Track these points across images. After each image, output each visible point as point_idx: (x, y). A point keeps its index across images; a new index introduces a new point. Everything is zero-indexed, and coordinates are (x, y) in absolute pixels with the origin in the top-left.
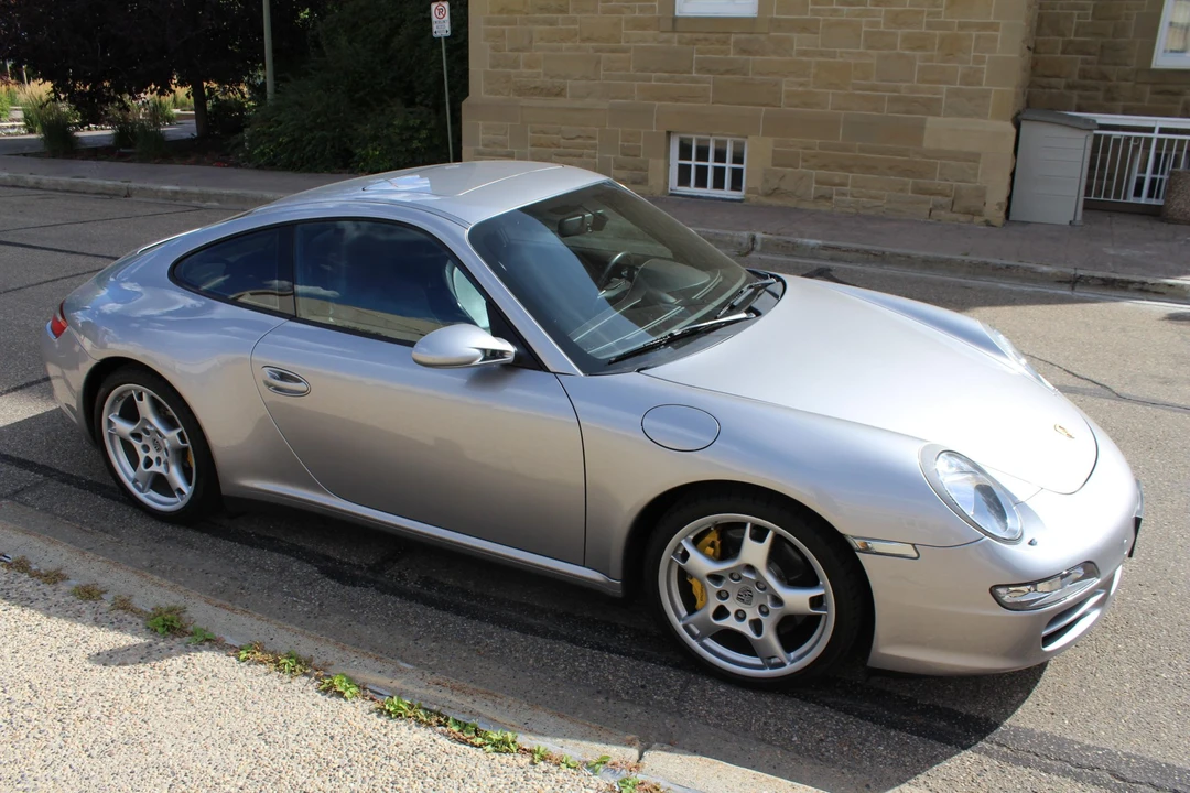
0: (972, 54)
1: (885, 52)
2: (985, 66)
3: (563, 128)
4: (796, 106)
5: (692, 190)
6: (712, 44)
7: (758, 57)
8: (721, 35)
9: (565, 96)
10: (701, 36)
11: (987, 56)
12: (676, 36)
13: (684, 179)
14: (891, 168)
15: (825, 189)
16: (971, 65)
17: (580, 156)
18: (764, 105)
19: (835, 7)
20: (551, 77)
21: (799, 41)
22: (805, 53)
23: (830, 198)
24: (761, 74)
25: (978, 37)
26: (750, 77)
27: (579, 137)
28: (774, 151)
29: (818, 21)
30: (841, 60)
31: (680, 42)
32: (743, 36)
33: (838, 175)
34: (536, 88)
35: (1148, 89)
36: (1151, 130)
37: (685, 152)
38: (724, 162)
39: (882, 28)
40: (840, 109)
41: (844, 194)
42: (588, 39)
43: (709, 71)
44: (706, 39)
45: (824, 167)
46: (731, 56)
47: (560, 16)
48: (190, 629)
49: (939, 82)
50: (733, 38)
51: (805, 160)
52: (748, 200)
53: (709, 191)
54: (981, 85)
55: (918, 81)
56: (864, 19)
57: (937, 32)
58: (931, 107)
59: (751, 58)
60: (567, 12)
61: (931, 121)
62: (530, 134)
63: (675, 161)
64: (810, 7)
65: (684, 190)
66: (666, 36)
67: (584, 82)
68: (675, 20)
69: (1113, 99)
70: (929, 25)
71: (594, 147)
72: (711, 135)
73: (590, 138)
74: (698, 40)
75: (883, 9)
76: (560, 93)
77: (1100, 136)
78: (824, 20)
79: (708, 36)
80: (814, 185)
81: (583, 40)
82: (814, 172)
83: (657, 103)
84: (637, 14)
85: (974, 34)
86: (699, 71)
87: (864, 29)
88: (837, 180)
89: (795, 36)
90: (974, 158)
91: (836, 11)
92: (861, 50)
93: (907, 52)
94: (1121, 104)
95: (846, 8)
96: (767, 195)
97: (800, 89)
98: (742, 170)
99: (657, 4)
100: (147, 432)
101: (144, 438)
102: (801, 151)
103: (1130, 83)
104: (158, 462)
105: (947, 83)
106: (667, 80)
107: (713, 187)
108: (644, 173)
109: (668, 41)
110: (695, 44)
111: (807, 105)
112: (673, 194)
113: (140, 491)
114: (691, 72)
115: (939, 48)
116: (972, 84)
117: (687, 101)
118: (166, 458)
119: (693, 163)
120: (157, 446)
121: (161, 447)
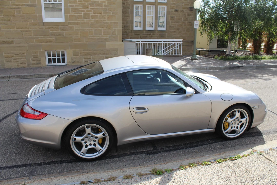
0: (113, 28)
1: (95, 29)
2: (116, 31)
3: (15, 52)
4: (77, 42)
5: (52, 64)
7: (66, 31)
8: (56, 26)
9: (13, 43)
10: (51, 27)
11: (116, 29)
12: (44, 27)
13: (50, 61)
14: (100, 53)
15: (86, 60)
16: (113, 31)
17: (21, 59)
18: (69, 42)
19: (83, 19)
20: (9, 39)
22: (77, 30)
23: (88, 62)
24: (67, 35)
25: (114, 25)
26: (65, 36)
27: (20, 54)
28: (73, 53)
29: (80, 22)
30: (86, 31)
31: (45, 28)
32: (62, 26)
33: (88, 56)
34: (4, 42)
35: (134, 34)
36: (140, 41)
37: (49, 55)
38: (60, 56)
39: (94, 24)
40: (87, 42)
41: (91, 60)
42: (19, 28)
43: (54, 35)
44: (52, 27)
45: (85, 55)
46: (59, 31)
47: (9, 22)
48: (164, 171)
49: (107, 34)
50: (59, 27)
51: (80, 54)
52: (68, 64)
53: (57, 64)
54: (116, 34)
55: (103, 35)
56: (90, 22)
57: (106, 24)
58: (106, 40)
59: (64, 31)
60: (11, 21)
61: (107, 43)
62: (4, 54)
63: (47, 58)
64: (77, 19)
65: (50, 64)
66: (41, 27)
67: (19, 39)
68: (43, 23)
69: (128, 36)
70: (104, 23)
71: (25, 56)
72: (56, 50)
73: (23, 54)
75: (94, 19)
76: (12, 43)
77: (136, 43)
78: (81, 22)
79: (53, 27)
80: (83, 59)
81: (17, 28)
82: (83, 56)
83: (41, 44)
84: (32, 22)
85: (113, 24)
86: (51, 35)
87: (90, 24)
88: (89, 58)
89: (75, 26)
90: (117, 49)
91: (83, 20)
92: (90, 28)
93: (100, 29)
94: (129, 37)
95: (85, 19)
96: (73, 63)
97: (77, 38)
98: (64, 58)
99: (38, 19)
100: (86, 137)
101: (85, 140)
102: (79, 52)
103: (131, 33)
104: (90, 145)
105: (109, 35)
106: (43, 38)
107: (58, 63)
108: (40, 61)
109: (42, 28)
110: (49, 29)
111: (79, 41)
112: (48, 66)
113: (83, 155)
114: (49, 36)
115: (107, 27)
116: (114, 35)
117: (49, 43)
118: (94, 143)
119: (52, 57)
120: (90, 140)
121: (91, 140)
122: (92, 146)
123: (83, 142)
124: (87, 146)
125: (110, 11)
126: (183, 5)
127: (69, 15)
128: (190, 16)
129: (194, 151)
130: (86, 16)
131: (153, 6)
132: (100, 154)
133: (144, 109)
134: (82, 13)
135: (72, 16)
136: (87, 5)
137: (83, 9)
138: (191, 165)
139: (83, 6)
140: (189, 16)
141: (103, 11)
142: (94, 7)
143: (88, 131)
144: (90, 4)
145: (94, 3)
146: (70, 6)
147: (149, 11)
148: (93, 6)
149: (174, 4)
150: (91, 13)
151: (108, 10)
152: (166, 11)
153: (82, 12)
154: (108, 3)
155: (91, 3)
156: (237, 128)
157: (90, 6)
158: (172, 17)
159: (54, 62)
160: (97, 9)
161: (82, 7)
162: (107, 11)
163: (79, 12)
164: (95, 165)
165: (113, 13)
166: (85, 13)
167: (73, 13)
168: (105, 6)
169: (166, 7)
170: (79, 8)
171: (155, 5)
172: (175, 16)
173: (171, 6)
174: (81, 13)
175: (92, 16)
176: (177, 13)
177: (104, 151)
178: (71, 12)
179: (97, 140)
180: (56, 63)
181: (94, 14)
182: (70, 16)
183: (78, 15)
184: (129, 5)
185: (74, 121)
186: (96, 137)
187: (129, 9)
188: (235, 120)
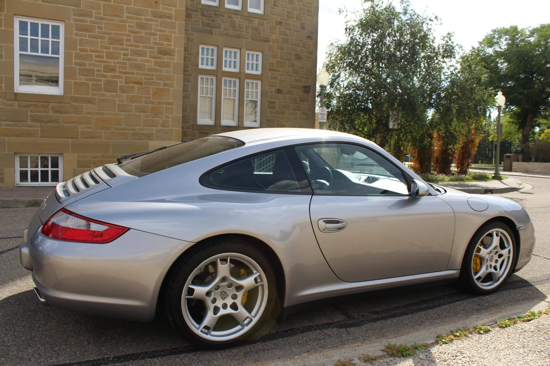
0: (165, 114)
1: (128, 113)
2: (170, 120)
4: (87, 138)
5: (29, 183)
6: (39, 107)
7: (65, 115)
8: (44, 104)
10: (32, 103)
11: (171, 115)
12: (16, 103)
13: (24, 176)
16: (164, 119)
18: (70, 138)
19: (103, 92)
21: (86, 107)
22: (89, 113)
24: (67, 123)
25: (166, 108)
26: (61, 124)
28: (78, 160)
29: (96, 98)
30: (107, 116)
31: (19, 106)
32: (56, 104)
35: (197, 131)
37: (23, 164)
38: (48, 167)
39: (126, 103)
40: (108, 139)
43: (38, 121)
44: (35, 105)
46: (50, 114)
49: (152, 126)
50: (51, 105)
51: (94, 164)
53: (40, 183)
54: (169, 127)
55: (143, 126)
56: (117, 99)
57: (150, 105)
58: (149, 137)
59: (61, 115)
61: (151, 142)
63: (18, 169)
64: (91, 92)
65: (25, 184)
66: (9, 102)
68: (16, 94)
69: (186, 136)
70: (146, 102)
72: (39, 154)
74: (30, 105)
75: (125, 94)
78: (98, 98)
79: (37, 103)
83: (7, 138)
85: (164, 106)
86: (32, 121)
87: (117, 103)
89: (84, 105)
91: (103, 94)
92: (117, 112)
93: (137, 113)
94: (188, 138)
95: (108, 93)
97: (89, 130)
98: (58, 171)
99: (3, 85)
100: (217, 287)
101: (213, 293)
102: (92, 159)
103: (191, 130)
104: (225, 306)
105: (155, 126)
106: (12, 126)
107: (42, 181)
108: (2, 176)
109: (12, 105)
110: (29, 107)
111: (93, 138)
112: (18, 187)
113: (207, 334)
114: (27, 122)
115: (151, 112)
116: (166, 127)
117: (26, 137)
118: (233, 301)
119: (29, 169)
120: (224, 296)
121: (227, 296)
122: (229, 311)
123: (209, 300)
124: (216, 310)
125: (161, 79)
126: (291, 82)
127: (73, 81)
128: (305, 103)
129: (432, 317)
130: (110, 86)
131: (235, 80)
132: (246, 329)
133: (338, 222)
134: (102, 80)
135: (81, 84)
136: (112, 64)
137: (104, 71)
138: (458, 334)
139: (105, 67)
140: (302, 101)
141: (145, 79)
142: (128, 70)
143: (224, 269)
144: (119, 63)
145: (128, 62)
146: (76, 64)
147: (228, 88)
148: (125, 68)
149: (276, 78)
150: (120, 81)
151: (155, 78)
152: (259, 91)
153: (101, 77)
154: (156, 63)
155: (122, 61)
156: (495, 268)
157: (120, 68)
158: (272, 103)
159: (34, 178)
160: (132, 74)
161: (102, 69)
162: (153, 79)
163: (95, 78)
164: (236, 355)
165: (164, 84)
166: (107, 80)
167: (82, 79)
168: (150, 70)
169: (259, 83)
170: (96, 68)
171: (240, 78)
172: (278, 101)
173: (269, 82)
174: (100, 81)
175: (121, 87)
176: (280, 95)
177: (255, 320)
178: (78, 77)
179: (240, 294)
180: (38, 181)
181: (128, 83)
182: (75, 83)
183: (94, 84)
184: (189, 75)
185: (195, 244)
186: (239, 288)
187: (190, 84)
188: (491, 252)
